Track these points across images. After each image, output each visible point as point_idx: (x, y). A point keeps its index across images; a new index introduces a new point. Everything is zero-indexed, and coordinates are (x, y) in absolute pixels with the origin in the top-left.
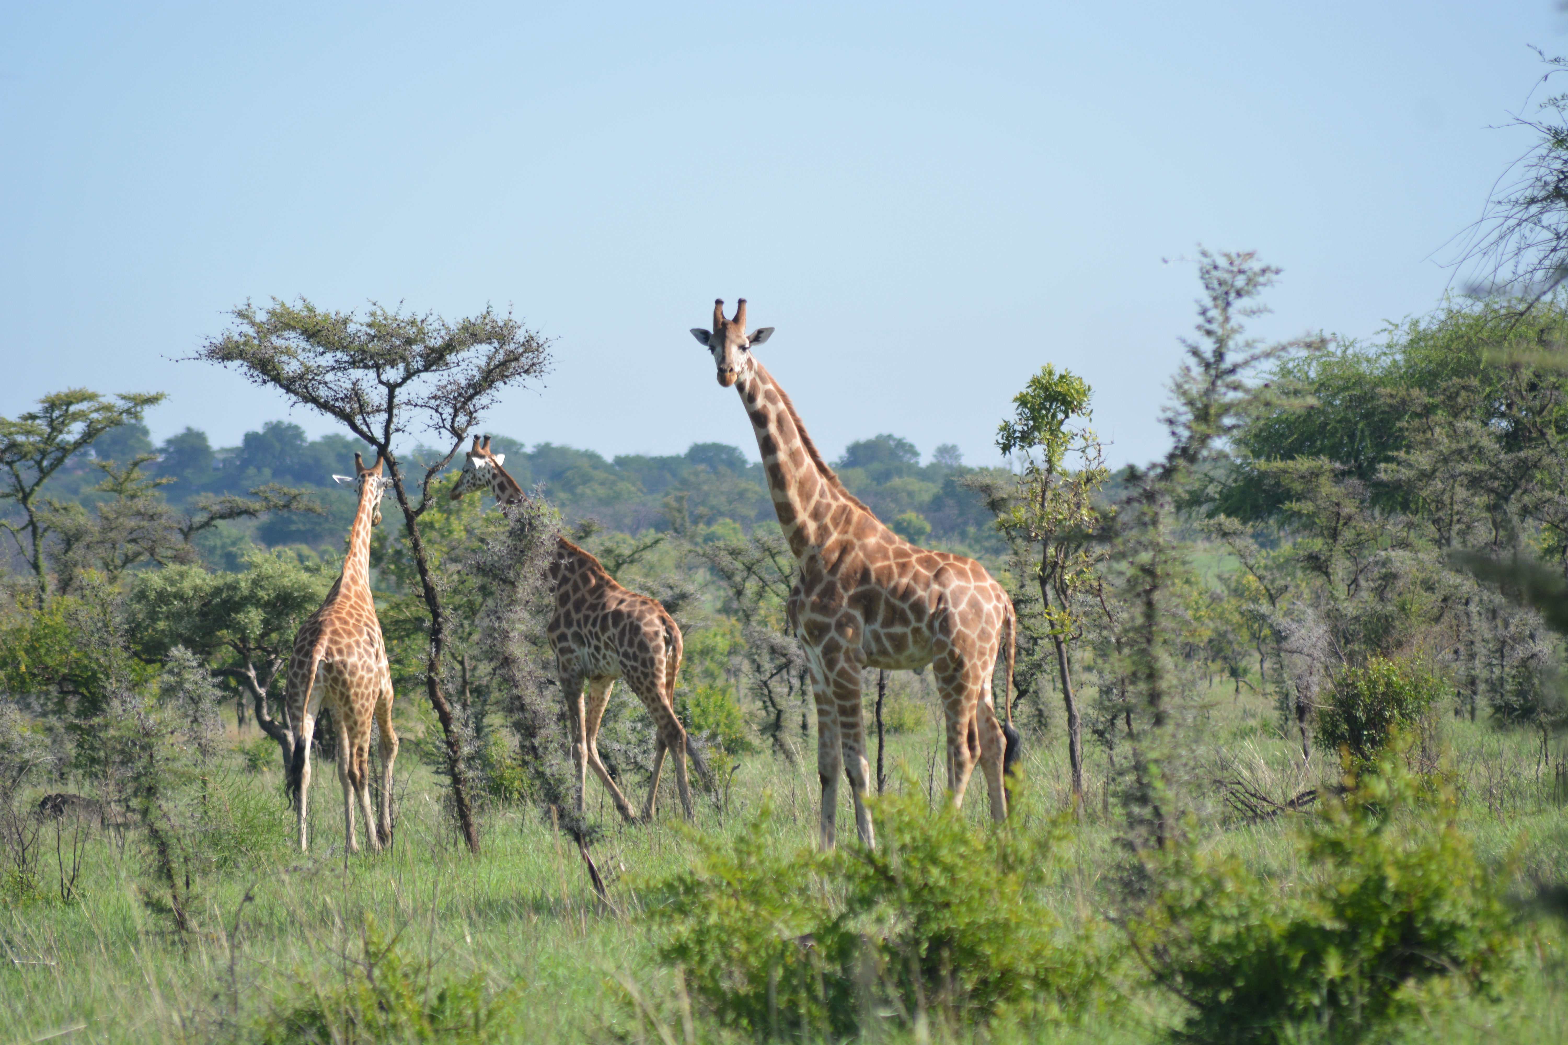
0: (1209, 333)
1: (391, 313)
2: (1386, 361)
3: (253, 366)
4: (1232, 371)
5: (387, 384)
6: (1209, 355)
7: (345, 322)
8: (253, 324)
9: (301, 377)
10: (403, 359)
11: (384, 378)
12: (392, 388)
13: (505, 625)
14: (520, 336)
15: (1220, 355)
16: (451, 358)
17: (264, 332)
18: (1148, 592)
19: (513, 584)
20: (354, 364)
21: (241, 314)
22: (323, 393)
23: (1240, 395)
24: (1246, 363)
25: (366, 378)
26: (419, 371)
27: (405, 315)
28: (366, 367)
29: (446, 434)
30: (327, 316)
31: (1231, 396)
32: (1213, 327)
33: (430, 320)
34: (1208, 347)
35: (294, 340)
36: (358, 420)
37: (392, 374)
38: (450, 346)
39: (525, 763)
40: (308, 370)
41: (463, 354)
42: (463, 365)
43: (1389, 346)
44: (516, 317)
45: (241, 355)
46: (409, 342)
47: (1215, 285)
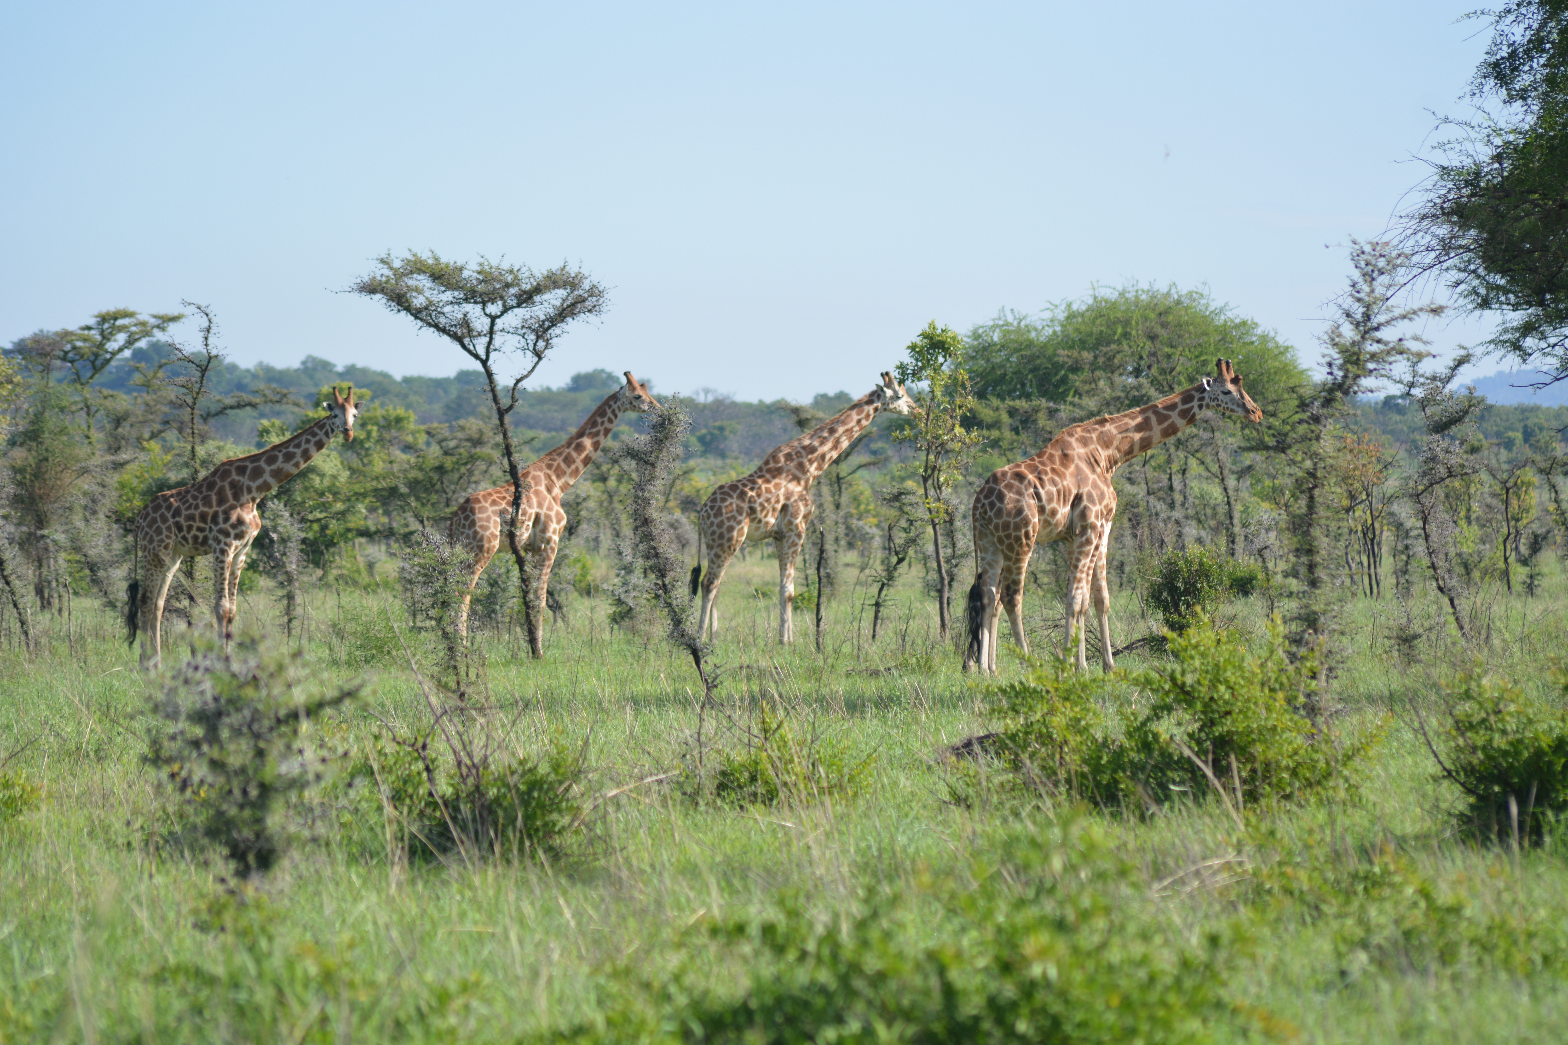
0: (1359, 300)
1: (494, 263)
2: (1049, 331)
3: (391, 299)
4: (1377, 329)
5: (490, 316)
6: (1359, 316)
7: (461, 269)
8: (391, 268)
9: (426, 308)
10: (502, 298)
11: (488, 311)
12: (493, 319)
13: (647, 495)
14: (586, 285)
15: (1367, 317)
16: (537, 298)
17: (399, 275)
18: (1311, 490)
19: (653, 465)
20: (466, 300)
21: (383, 261)
22: (442, 321)
23: (1381, 346)
24: (1388, 322)
25: (474, 311)
26: (513, 307)
27: (505, 266)
28: (476, 302)
29: (529, 354)
30: (447, 265)
31: (1375, 348)
32: (1362, 295)
33: (523, 270)
34: (1358, 311)
35: (423, 281)
36: (466, 341)
37: (494, 309)
38: (538, 290)
39: (657, 597)
40: (431, 303)
41: (546, 296)
42: (546, 304)
43: (1052, 320)
44: (585, 271)
45: (383, 291)
46: (507, 286)
47: (1363, 264)
